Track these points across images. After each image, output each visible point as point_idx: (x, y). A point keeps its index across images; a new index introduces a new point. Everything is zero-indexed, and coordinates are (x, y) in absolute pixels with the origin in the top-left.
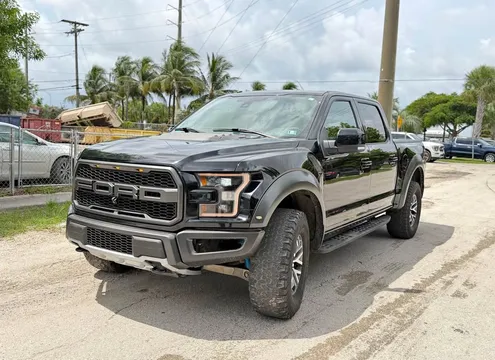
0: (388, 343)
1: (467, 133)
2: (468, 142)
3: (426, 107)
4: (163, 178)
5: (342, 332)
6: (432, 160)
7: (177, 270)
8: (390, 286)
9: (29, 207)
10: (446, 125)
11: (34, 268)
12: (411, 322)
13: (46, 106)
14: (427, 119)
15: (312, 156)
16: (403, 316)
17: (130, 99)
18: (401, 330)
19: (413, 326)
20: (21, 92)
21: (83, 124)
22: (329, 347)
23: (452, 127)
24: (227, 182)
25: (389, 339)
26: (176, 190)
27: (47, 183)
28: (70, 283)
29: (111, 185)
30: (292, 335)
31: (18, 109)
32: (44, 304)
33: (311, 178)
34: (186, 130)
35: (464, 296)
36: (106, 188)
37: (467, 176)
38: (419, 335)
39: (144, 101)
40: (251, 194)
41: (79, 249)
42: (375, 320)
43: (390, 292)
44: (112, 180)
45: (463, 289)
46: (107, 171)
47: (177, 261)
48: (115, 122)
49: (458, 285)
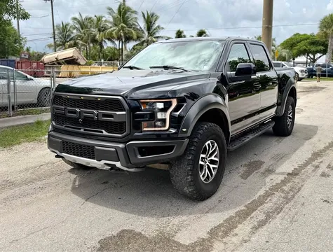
0: (278, 213)
1: (322, 60)
2: (324, 66)
3: (294, 43)
4: (115, 105)
5: (245, 206)
6: (300, 79)
7: (128, 169)
8: (277, 171)
9: (22, 125)
10: (308, 55)
11: (27, 170)
12: (293, 197)
13: (33, 52)
14: (295, 51)
15: (220, 84)
16: (288, 193)
17: (91, 45)
18: (287, 203)
19: (294, 200)
20: (15, 43)
21: (59, 64)
22: (237, 218)
23: (312, 57)
24: (161, 106)
25: (278, 210)
26: (125, 113)
27: (35, 107)
28: (53, 179)
29: (78, 110)
30: (211, 210)
31: (13, 55)
32: (34, 196)
33: (219, 99)
34: (131, 68)
35: (328, 176)
36: (75, 112)
37: (324, 90)
38: (299, 206)
39: (102, 47)
40: (178, 113)
41: (57, 156)
42: (268, 196)
43: (277, 176)
44: (78, 107)
45: (327, 170)
46: (74, 100)
47: (127, 163)
48: (82, 62)
49: (323, 168)
